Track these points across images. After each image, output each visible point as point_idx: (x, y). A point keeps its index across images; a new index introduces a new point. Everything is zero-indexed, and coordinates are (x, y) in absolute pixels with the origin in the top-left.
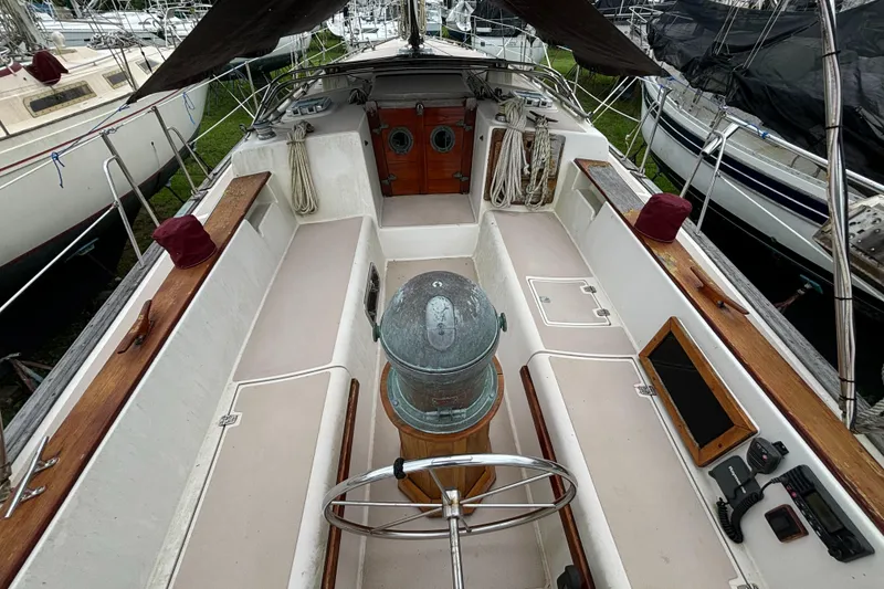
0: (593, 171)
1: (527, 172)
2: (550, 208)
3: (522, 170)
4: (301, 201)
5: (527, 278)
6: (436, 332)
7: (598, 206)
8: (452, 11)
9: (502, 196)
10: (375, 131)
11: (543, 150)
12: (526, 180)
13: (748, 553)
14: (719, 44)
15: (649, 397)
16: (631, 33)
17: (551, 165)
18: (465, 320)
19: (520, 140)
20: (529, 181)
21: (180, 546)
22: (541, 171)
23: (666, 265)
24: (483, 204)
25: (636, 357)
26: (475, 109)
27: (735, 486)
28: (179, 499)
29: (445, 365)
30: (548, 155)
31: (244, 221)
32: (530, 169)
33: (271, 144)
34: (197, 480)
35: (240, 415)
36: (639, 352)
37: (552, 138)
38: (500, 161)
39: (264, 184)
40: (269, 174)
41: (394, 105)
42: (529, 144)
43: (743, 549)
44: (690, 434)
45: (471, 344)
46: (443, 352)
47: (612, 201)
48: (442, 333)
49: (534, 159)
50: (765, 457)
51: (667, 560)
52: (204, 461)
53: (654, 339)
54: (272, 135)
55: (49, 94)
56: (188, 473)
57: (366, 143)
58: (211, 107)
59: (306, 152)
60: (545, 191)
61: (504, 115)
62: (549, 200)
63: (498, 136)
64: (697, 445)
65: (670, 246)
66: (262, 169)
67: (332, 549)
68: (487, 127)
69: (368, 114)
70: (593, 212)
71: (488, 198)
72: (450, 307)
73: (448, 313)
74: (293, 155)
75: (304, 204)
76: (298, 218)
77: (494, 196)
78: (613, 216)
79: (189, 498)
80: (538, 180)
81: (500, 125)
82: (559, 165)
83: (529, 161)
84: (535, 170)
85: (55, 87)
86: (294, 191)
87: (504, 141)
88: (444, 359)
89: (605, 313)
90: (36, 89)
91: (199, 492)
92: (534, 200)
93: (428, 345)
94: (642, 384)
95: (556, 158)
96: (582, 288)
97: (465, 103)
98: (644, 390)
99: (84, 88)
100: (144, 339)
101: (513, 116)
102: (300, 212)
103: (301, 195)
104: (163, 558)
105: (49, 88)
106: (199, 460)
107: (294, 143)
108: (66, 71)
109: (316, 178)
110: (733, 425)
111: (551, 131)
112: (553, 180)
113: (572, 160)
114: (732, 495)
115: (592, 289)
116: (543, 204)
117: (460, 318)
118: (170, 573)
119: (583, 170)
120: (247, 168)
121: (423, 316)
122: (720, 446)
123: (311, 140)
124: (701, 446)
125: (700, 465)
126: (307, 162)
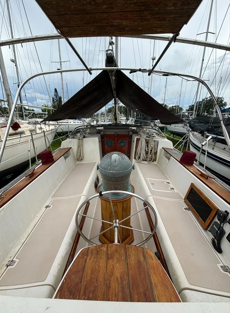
0: (167, 150)
1: (147, 150)
2: (155, 163)
3: (145, 150)
4: (79, 156)
5: (147, 178)
6: (114, 161)
7: (169, 159)
8: (128, 121)
9: (139, 157)
10: (102, 140)
11: (152, 144)
12: (147, 153)
13: (224, 256)
14: (210, 126)
15: (188, 211)
16: (184, 125)
17: (155, 149)
18: (122, 159)
19: (145, 141)
20: (148, 153)
21: (28, 236)
22: (151, 150)
23: (190, 170)
24: (134, 160)
25: (183, 200)
26: (132, 135)
27: (216, 232)
28: (30, 224)
29: (116, 170)
30: (153, 146)
31: (63, 156)
32: (148, 149)
33: (73, 140)
34: (36, 220)
35: (52, 206)
36: (184, 198)
37: (154, 141)
38: (139, 147)
39: (69, 150)
40: (71, 148)
41: (109, 133)
42: (147, 143)
43: (223, 255)
44: (201, 219)
45: (123, 166)
46: (115, 166)
47: (173, 156)
48: (115, 161)
49: (149, 146)
50: (221, 215)
51: (193, 254)
52: (39, 216)
53: (188, 192)
54: (74, 138)
55: (14, 133)
56: (34, 217)
57: (100, 141)
58: (53, 143)
59: (82, 142)
60: (153, 157)
61: (140, 135)
62: (155, 160)
63: (138, 140)
64: (204, 222)
65: (192, 166)
66: (69, 147)
67: (75, 244)
68: (135, 138)
69: (101, 135)
70: (168, 160)
71: (135, 158)
72: (118, 156)
73: (117, 157)
74: (79, 143)
75: (80, 158)
76: (77, 161)
77: (137, 157)
78: (174, 160)
79: (33, 224)
80: (151, 153)
81: (139, 137)
82: (157, 149)
83: (148, 147)
84: (150, 150)
85: (16, 131)
86: (77, 152)
87: (140, 141)
88: (116, 168)
89: (173, 189)
90: (11, 131)
91: (36, 223)
92: (150, 160)
93: (112, 164)
94: (185, 207)
95: (156, 147)
96: (165, 182)
97: (129, 133)
98: (186, 209)
99: (23, 132)
100: (32, 176)
101: (142, 134)
102: (78, 160)
103: (79, 154)
104: (22, 238)
105: (15, 131)
106: (38, 215)
107: (80, 139)
108: (20, 127)
109: (84, 149)
110: (212, 210)
111: (154, 139)
112: (156, 153)
113: (161, 148)
114: (216, 235)
115: (169, 183)
116: (153, 161)
117: (120, 159)
118: (23, 242)
119: (164, 150)
120: (65, 146)
121: (111, 157)
122: (210, 219)
123: (84, 139)
124: (205, 222)
125: (206, 229)
126: (82, 145)
